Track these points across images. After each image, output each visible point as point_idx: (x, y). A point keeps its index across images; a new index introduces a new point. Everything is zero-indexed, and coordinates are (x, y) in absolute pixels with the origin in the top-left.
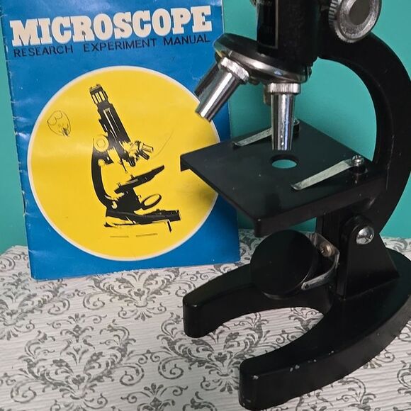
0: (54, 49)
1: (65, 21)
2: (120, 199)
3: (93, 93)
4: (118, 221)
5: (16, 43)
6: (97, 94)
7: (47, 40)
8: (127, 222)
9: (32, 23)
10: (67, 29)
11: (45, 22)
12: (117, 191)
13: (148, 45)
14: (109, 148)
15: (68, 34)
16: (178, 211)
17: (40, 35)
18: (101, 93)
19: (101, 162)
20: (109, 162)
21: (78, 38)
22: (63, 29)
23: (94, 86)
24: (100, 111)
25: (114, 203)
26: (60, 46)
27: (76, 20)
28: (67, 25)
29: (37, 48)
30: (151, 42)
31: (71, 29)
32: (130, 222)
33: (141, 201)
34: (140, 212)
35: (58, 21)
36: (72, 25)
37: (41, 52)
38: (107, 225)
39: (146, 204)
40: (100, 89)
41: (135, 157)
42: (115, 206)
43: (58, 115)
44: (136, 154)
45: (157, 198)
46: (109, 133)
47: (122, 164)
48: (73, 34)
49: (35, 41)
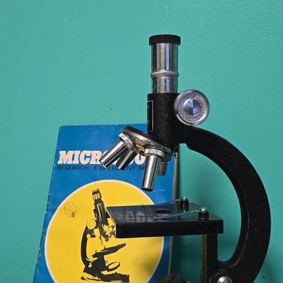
0: (79, 167)
1: (88, 153)
2: (94, 261)
3: (94, 193)
4: (90, 276)
5: (60, 162)
6: (96, 195)
7: (76, 162)
8: (95, 278)
9: (71, 153)
10: (88, 157)
11: (77, 153)
12: (94, 256)
13: (130, 169)
14: (96, 228)
15: (88, 159)
16: (129, 276)
17: (73, 160)
18: (98, 194)
19: (88, 236)
20: (93, 236)
21: (93, 162)
22: (86, 157)
23: (95, 189)
24: (95, 204)
25: (90, 264)
26: (83, 166)
27: (94, 153)
28: (88, 155)
29: (70, 165)
30: (132, 168)
31: (90, 157)
32: (97, 278)
33: (107, 265)
34: (105, 273)
35: (85, 152)
36: (91, 155)
37: (71, 168)
38: (82, 278)
39: (110, 267)
40: (98, 192)
41: (109, 235)
42: (90, 266)
43: (71, 204)
44: (110, 233)
45: (117, 264)
46: (98, 219)
47: (101, 239)
48: (90, 160)
49: (70, 162)
